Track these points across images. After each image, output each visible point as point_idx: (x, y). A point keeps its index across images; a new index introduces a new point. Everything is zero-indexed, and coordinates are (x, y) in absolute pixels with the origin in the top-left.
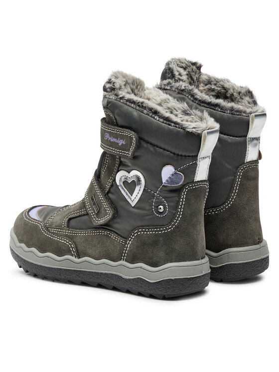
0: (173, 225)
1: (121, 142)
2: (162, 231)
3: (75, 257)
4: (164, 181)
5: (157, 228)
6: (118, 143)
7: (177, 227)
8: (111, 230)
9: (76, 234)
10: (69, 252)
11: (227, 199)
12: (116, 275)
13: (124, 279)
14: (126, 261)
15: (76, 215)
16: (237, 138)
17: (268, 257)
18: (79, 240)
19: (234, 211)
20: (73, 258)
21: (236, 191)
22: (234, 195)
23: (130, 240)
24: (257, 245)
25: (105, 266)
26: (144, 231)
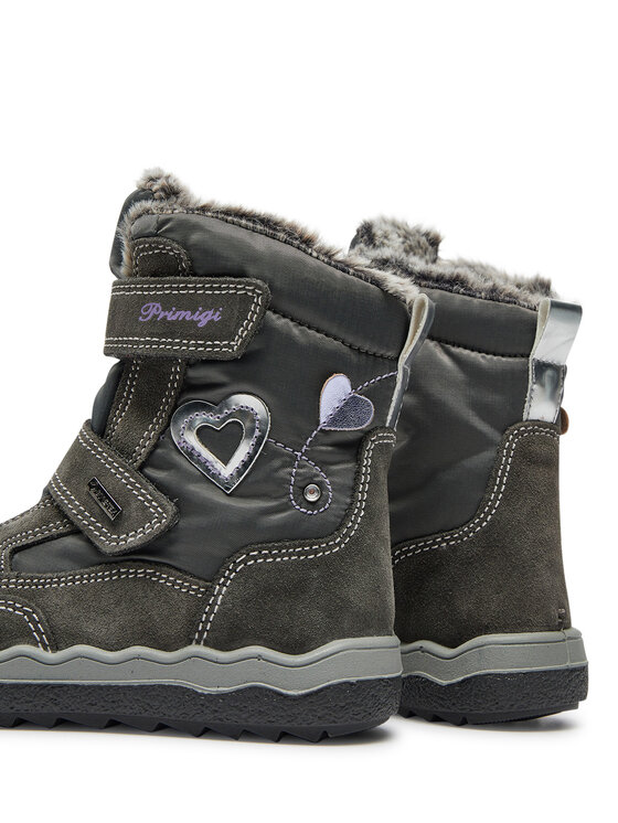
0: (345, 536)
1: (204, 318)
2: (316, 552)
3: (45, 649)
4: (323, 419)
5: (303, 546)
6: (196, 323)
7: (355, 541)
8: (157, 563)
9: (43, 585)
10: (25, 635)
11: (479, 507)
12: (176, 687)
13: (202, 695)
14: (206, 644)
15: (31, 539)
16: (504, 359)
17: (584, 669)
18: (55, 600)
19: (495, 541)
20: (39, 651)
21: (500, 487)
22: (496, 498)
23: (224, 584)
24: (556, 633)
25: (141, 665)
26: (266, 556)
